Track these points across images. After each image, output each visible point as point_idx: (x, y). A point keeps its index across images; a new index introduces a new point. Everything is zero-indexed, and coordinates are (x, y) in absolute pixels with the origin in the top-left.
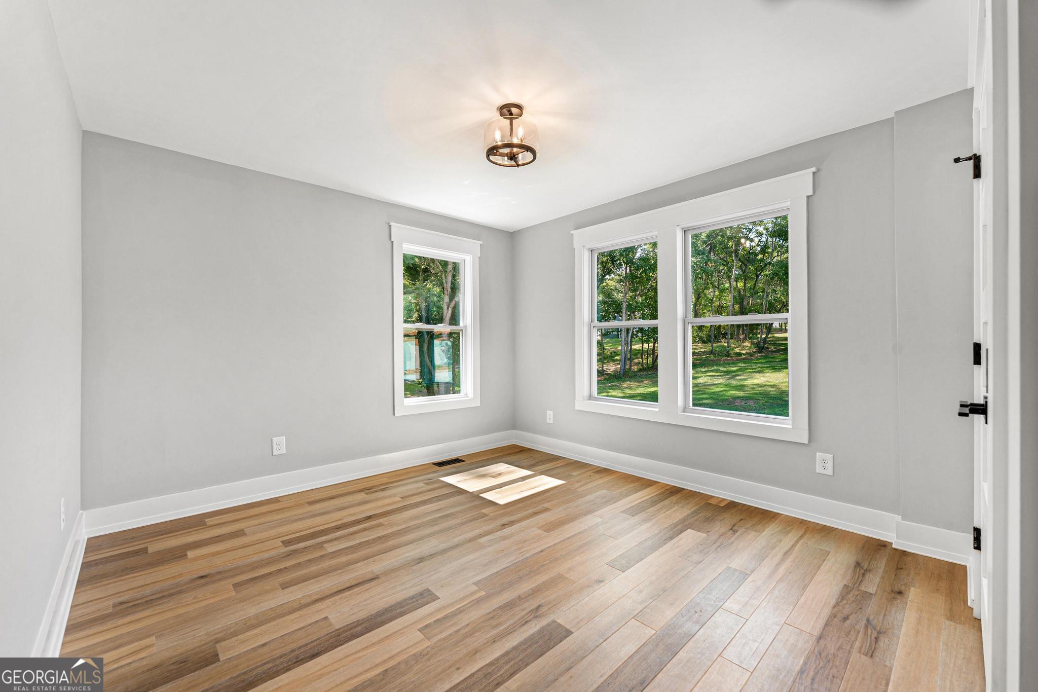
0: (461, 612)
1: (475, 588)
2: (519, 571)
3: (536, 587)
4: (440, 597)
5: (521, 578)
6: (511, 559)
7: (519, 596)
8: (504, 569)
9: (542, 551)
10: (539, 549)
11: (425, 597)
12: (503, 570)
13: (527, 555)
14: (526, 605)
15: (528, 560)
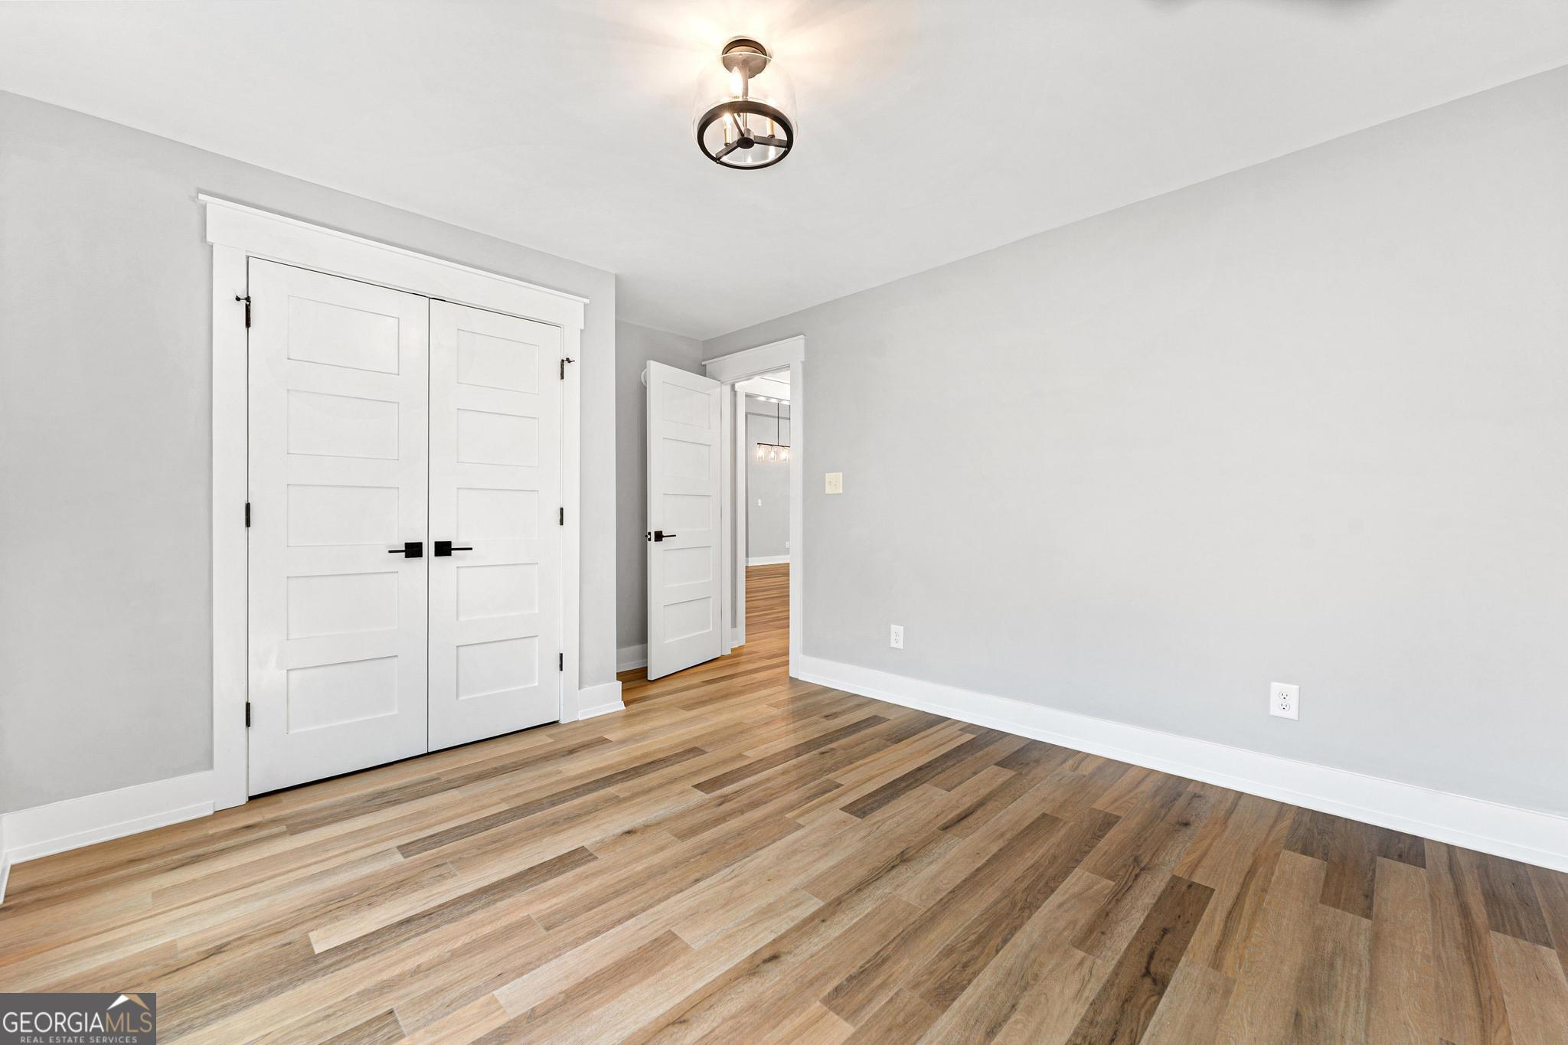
0: (808, 798)
1: (800, 821)
2: (740, 845)
3: (720, 824)
4: (841, 812)
5: (739, 834)
6: (753, 863)
7: (743, 814)
8: (764, 847)
9: (697, 881)
10: (702, 885)
11: (861, 809)
12: (765, 844)
13: (728, 870)
14: (735, 806)
15: (725, 862)
